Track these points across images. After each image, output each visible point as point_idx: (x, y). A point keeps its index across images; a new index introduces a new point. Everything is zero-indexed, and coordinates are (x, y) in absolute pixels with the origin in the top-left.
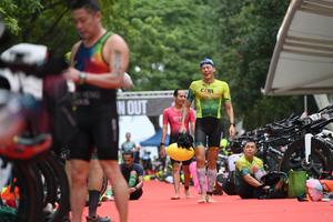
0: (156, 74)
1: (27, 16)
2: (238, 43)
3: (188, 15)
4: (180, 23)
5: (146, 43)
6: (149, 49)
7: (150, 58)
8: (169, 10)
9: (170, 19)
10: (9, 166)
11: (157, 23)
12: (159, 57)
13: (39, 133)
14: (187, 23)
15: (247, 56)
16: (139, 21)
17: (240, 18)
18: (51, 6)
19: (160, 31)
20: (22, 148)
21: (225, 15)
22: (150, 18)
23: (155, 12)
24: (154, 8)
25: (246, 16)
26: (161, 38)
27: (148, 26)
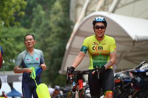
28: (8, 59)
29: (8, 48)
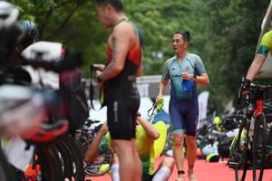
0: (156, 61)
1: (43, 13)
2: (227, 33)
3: (183, 9)
4: (176, 16)
5: (146, 34)
6: (150, 39)
7: (150, 47)
8: (167, 5)
9: (167, 13)
10: (32, 148)
11: (156, 16)
12: (158, 46)
13: (57, 119)
14: (182, 16)
15: (236, 44)
16: (140, 15)
17: (229, 10)
18: (63, 4)
19: (159, 23)
20: (43, 132)
21: (215, 8)
22: (149, 13)
23: (153, 7)
24: (154, 3)
25: (234, 9)
26: (160, 30)
27: (149, 20)
28: (148, 53)
29: (148, 31)
